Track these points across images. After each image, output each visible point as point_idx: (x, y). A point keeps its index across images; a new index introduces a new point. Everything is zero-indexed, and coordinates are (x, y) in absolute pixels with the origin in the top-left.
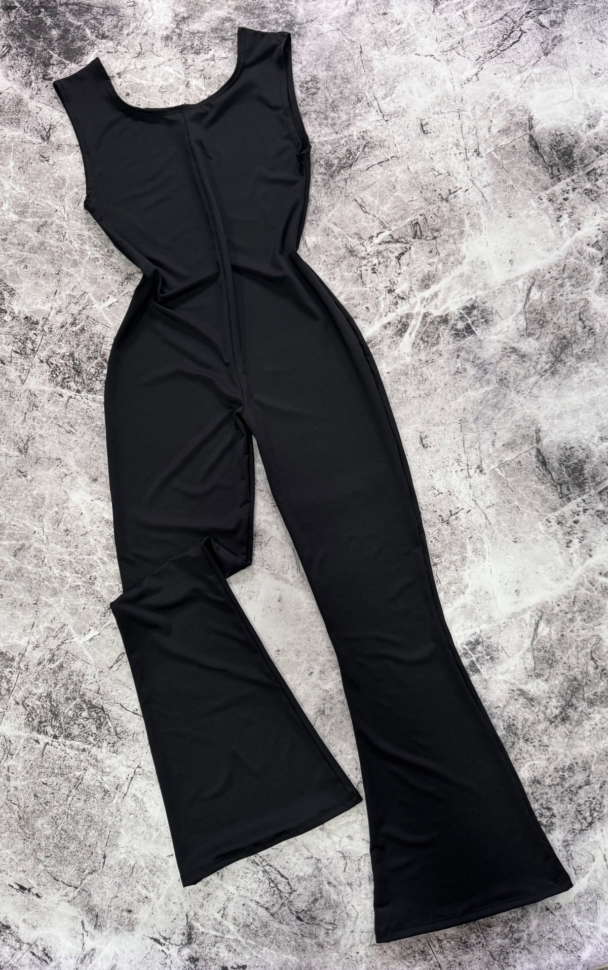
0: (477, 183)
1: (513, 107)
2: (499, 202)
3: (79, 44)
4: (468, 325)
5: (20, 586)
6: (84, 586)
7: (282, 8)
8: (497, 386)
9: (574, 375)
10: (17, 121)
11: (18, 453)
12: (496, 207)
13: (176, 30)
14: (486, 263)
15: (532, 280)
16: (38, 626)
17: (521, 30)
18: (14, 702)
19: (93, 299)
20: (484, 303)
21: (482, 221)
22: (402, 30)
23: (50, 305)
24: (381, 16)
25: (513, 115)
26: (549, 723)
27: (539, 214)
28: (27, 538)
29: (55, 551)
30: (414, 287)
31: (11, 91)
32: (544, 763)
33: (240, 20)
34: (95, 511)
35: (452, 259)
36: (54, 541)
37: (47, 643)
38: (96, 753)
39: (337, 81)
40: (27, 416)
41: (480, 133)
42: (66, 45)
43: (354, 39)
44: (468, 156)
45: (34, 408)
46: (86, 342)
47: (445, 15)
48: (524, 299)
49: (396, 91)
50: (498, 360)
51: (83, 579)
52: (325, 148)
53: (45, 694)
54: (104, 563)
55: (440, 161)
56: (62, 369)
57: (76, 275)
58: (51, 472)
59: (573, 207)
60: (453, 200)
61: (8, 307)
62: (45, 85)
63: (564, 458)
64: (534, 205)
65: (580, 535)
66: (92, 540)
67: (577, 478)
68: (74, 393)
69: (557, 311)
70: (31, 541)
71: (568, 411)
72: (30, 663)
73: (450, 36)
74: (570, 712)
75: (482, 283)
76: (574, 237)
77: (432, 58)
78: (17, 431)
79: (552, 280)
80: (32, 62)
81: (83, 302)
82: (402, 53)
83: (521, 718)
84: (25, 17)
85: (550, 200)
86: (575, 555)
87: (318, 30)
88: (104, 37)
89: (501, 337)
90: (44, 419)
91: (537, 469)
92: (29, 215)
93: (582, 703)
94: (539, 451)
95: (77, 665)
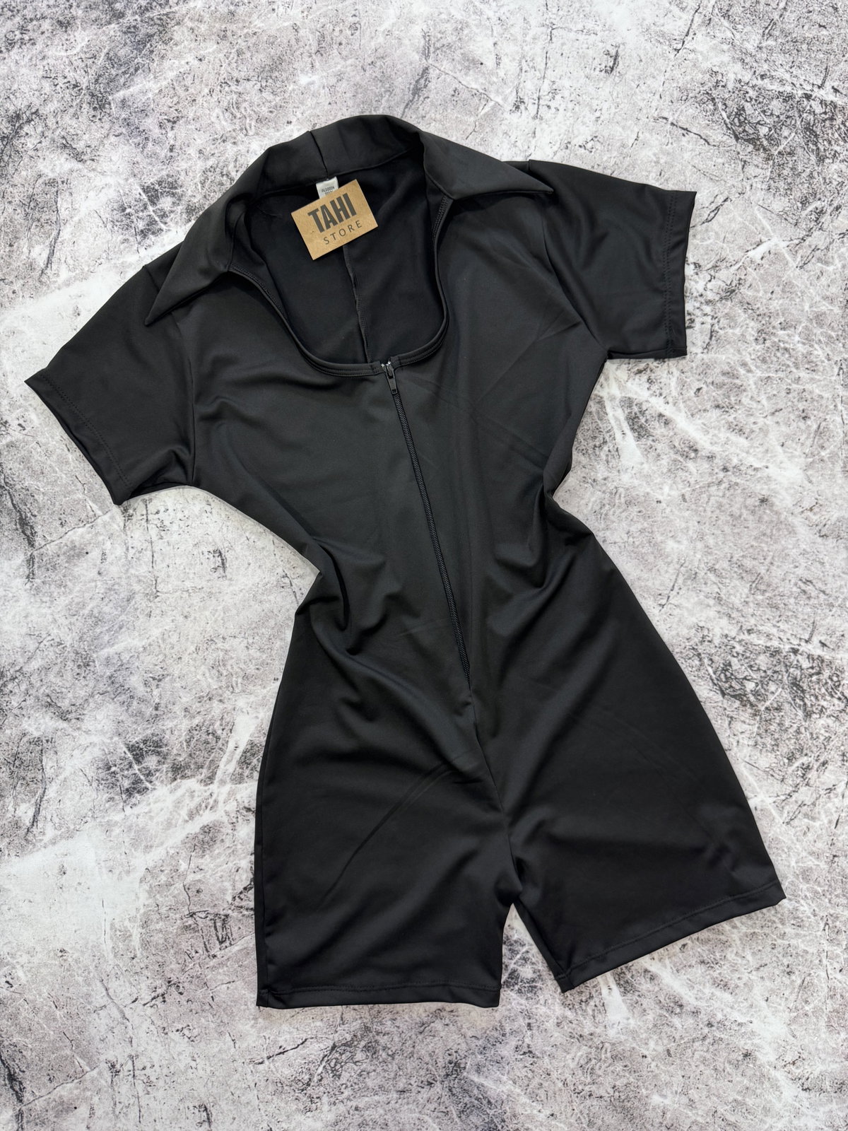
8: (95, 655)
12: (86, 969)
14: (104, 870)
15: (30, 837)
19: (775, 813)
20: (111, 799)
21: (110, 944)
26: (40, 112)
30: (227, 829)
32: (50, 52)
35: (163, 878)
38: (744, 73)
41: (108, 1105)
44: (130, 1062)
48: (44, 804)
50: (90, 700)
52: (378, 1081)
57: (804, 854)
60: (158, 983)
81: (791, 807)
91: (36, 513)
94: (31, 544)
95: (779, 204)
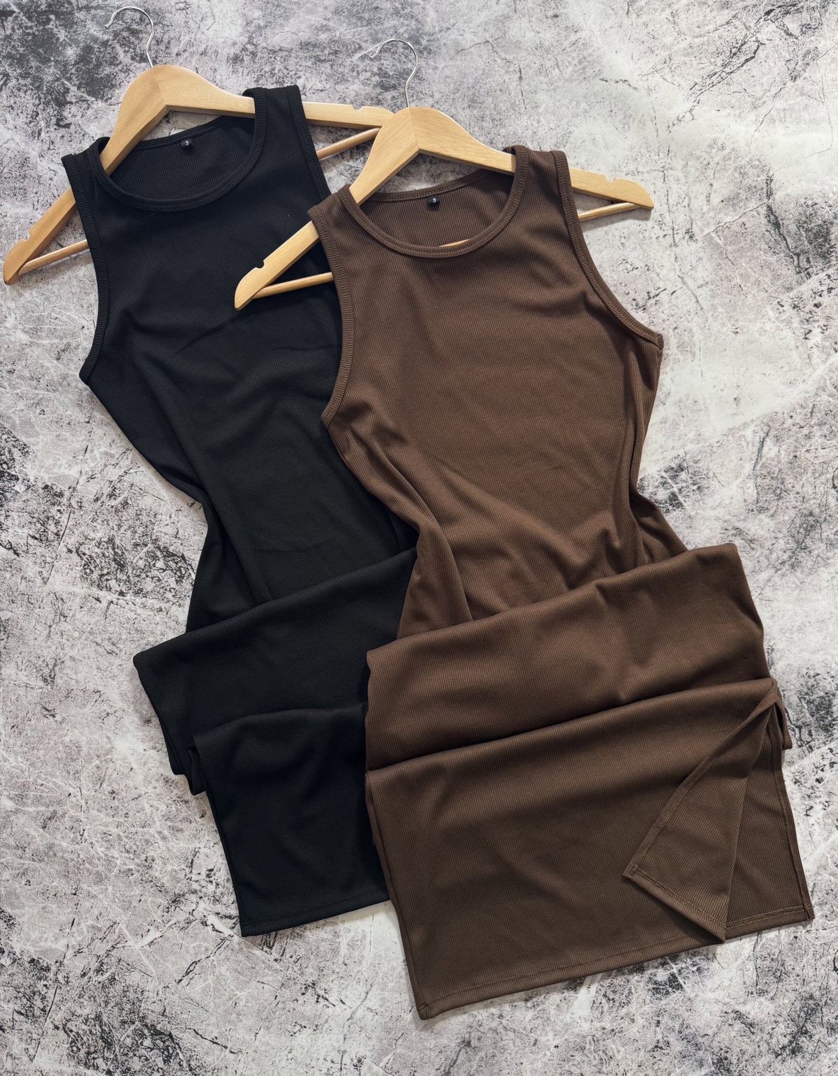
0: (689, 281)
1: (743, 162)
2: (720, 310)
3: (108, 70)
4: (673, 494)
5: (53, 869)
6: (138, 871)
7: (403, 9)
9: (823, 569)
10: (22, 191)
11: (41, 684)
13: (248, 46)
16: (79, 924)
17: (757, 41)
18: (52, 1026)
22: (581, 41)
23: (76, 469)
24: (550, 21)
25: (743, 175)
27: (778, 328)
28: (60, 803)
29: (98, 822)
31: (12, 145)
33: (342, 30)
34: (149, 765)
36: (96, 807)
37: (92, 947)
39: (485, 124)
40: (52, 629)
42: (88, 72)
43: (510, 57)
45: (62, 619)
46: (131, 522)
47: (644, 18)
49: (571, 139)
51: (136, 860)
53: (93, 1016)
54: (164, 838)
55: (635, 249)
56: (98, 561)
58: (87, 710)
59: (828, 318)
61: (21, 472)
62: (61, 135)
63: (806, 690)
64: (771, 314)
65: (824, 799)
66: (147, 806)
67: (823, 719)
68: (116, 595)
69: (801, 474)
70: (65, 807)
71: (813, 621)
72: (71, 975)
73: (652, 52)
74: (803, 1041)
75: (694, 433)
76: (829, 362)
77: (626, 86)
78: (39, 652)
79: (794, 429)
80: (40, 99)
82: (582, 78)
83: (736, 1050)
84: (27, 28)
85: (794, 308)
86: (816, 827)
87: (457, 43)
88: (143, 59)
89: (720, 512)
90: (76, 634)
92: (44, 334)
93: (819, 1029)
